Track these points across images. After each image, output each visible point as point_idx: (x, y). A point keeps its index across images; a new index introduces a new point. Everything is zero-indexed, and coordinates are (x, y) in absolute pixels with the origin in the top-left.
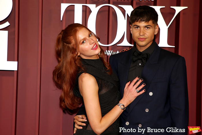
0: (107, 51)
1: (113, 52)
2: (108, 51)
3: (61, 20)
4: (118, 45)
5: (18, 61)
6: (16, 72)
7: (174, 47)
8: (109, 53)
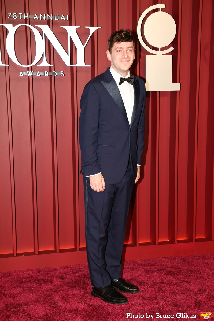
0: (27, 72)
1: (34, 73)
2: (29, 72)
4: (37, 66)
7: (91, 66)
8: (30, 74)
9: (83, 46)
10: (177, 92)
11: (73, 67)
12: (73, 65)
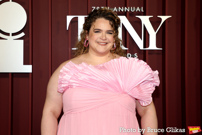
3: (67, 29)
5: (32, 64)
6: (31, 74)
7: (162, 49)
9: (155, 32)
11: (146, 50)
12: (146, 48)
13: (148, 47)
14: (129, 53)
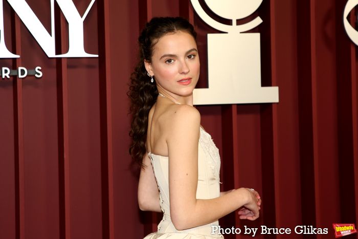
9: (81, 16)
10: (273, 105)
11: (61, 58)
12: (60, 54)
13: (67, 51)
14: (22, 66)
